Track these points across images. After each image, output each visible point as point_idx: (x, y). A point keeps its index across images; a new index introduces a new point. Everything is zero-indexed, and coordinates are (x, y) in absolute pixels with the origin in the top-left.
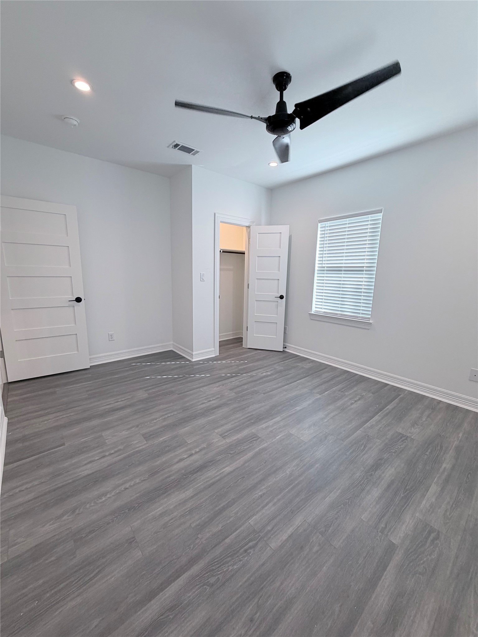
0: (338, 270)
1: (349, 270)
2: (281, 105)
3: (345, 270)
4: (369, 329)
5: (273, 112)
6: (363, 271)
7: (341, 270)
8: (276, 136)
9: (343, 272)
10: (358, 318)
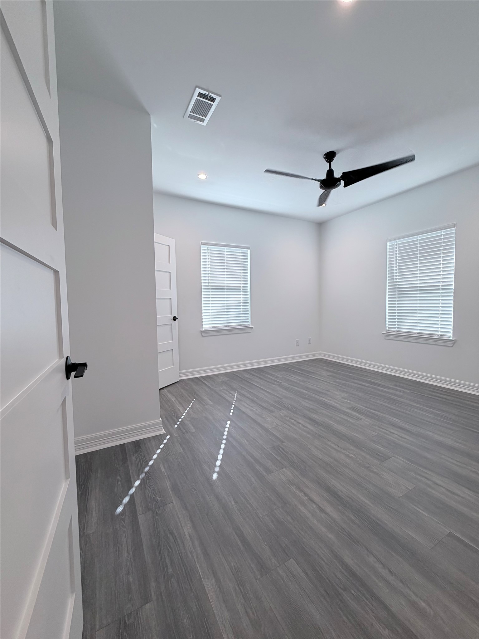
0: (220, 289)
1: (230, 289)
2: (330, 172)
3: (227, 289)
4: (250, 332)
5: (323, 177)
6: (240, 289)
7: (225, 289)
8: (324, 190)
9: (226, 291)
10: (241, 326)
